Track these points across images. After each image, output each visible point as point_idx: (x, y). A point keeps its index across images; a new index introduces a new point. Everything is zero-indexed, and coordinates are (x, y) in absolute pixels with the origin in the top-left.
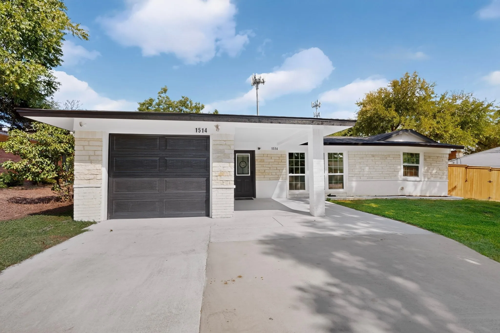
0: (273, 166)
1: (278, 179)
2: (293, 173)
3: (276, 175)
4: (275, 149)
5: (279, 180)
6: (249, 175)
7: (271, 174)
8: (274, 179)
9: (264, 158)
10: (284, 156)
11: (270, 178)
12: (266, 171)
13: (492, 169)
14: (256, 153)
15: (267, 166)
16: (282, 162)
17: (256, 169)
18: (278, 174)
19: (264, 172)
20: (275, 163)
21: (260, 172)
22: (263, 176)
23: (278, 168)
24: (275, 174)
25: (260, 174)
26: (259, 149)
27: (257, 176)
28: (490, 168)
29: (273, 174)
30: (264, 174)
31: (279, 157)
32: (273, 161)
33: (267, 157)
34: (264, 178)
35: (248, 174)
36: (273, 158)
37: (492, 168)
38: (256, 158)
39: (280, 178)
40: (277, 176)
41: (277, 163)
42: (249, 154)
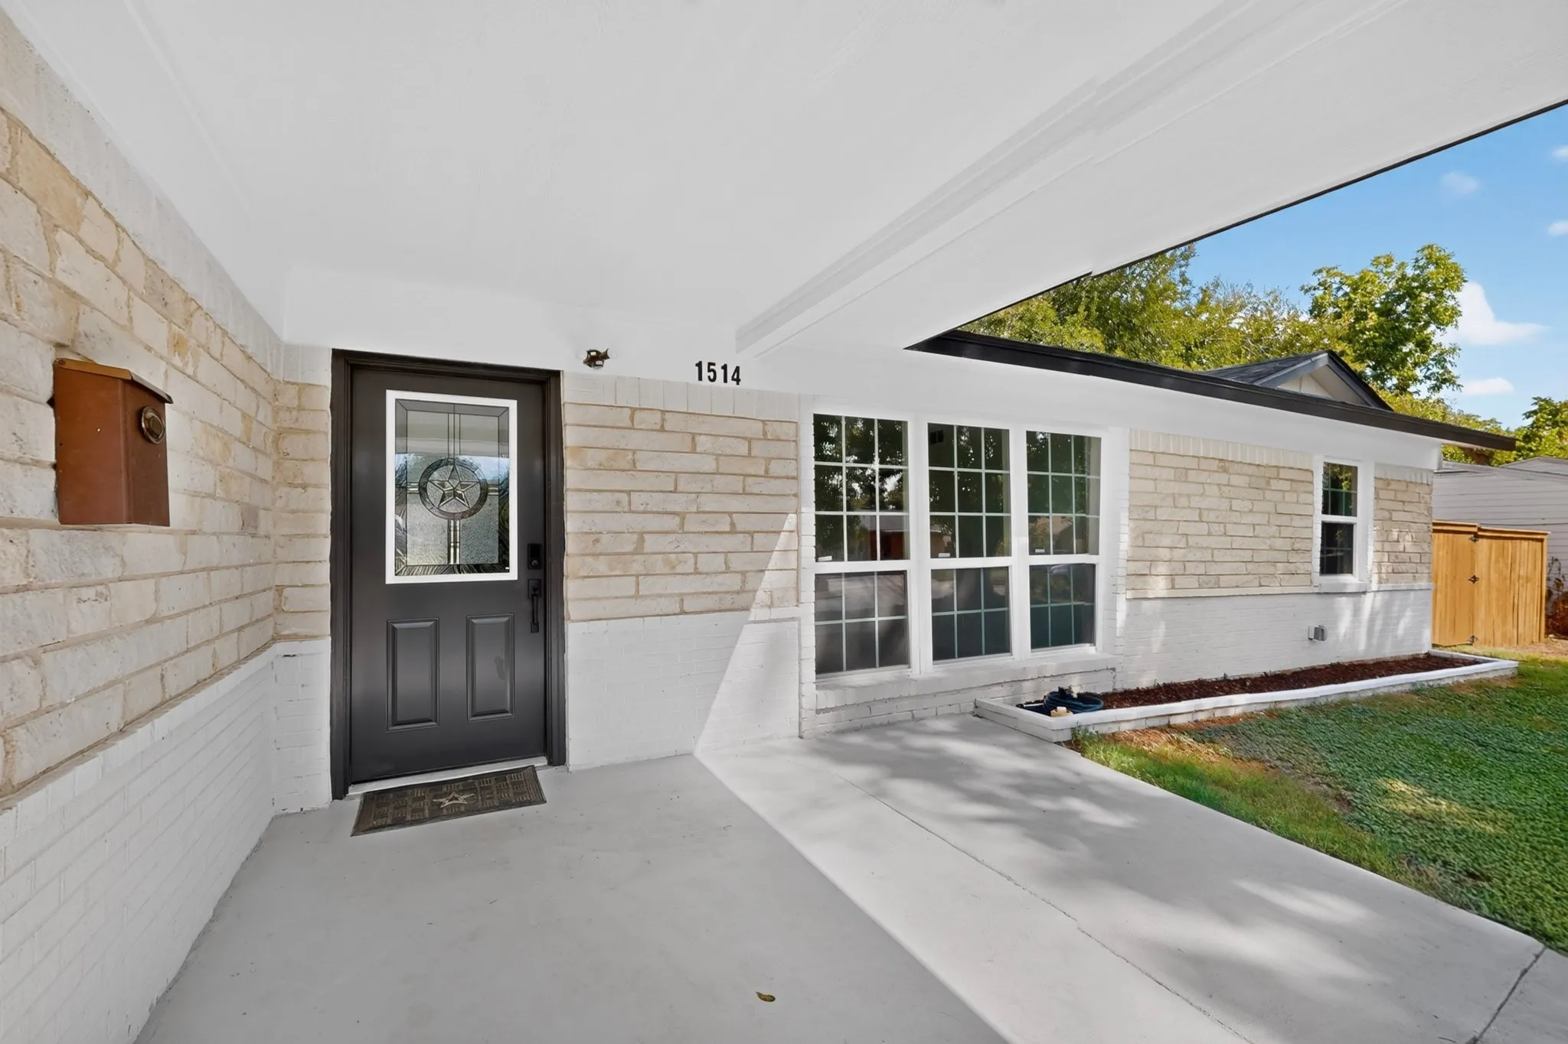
0: (709, 503)
1: (737, 602)
2: (838, 557)
3: (727, 570)
4: (720, 373)
5: (747, 609)
6: (512, 574)
7: (689, 568)
8: (709, 602)
9: (635, 439)
10: (787, 431)
11: (682, 598)
12: (651, 543)
13: (1480, 533)
14: (568, 392)
15: (656, 502)
16: (767, 475)
17: (571, 525)
18: (736, 563)
19: (630, 548)
20: (720, 482)
21: (599, 548)
22: (627, 585)
23: (742, 523)
24: (718, 562)
25: (601, 565)
26: (595, 359)
27: (571, 588)
28: (1475, 530)
29: (706, 563)
30: (636, 568)
31: (750, 440)
32: (709, 464)
33: (662, 430)
34: (637, 596)
35: (503, 565)
36: (704, 443)
37: (1480, 529)
38: (571, 437)
39: (755, 591)
40: (733, 582)
41: (737, 484)
42: (512, 405)
